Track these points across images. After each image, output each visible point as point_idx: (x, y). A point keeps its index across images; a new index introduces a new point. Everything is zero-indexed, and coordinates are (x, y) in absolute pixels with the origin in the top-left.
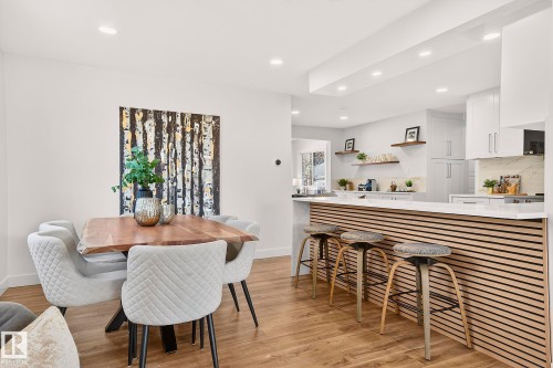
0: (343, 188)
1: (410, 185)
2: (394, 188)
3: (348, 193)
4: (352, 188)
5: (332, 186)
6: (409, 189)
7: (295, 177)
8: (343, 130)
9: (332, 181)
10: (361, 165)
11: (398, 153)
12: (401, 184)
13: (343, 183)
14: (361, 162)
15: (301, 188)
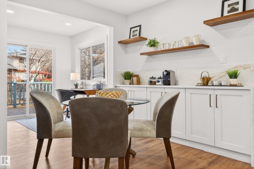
0: (128, 81)
1: (234, 75)
2: (206, 82)
6: (233, 81)
7: (73, 71)
8: (126, 16)
9: (115, 72)
10: (150, 54)
11: (209, 35)
12: (218, 73)
13: (128, 76)
14: (152, 49)
15: (79, 83)
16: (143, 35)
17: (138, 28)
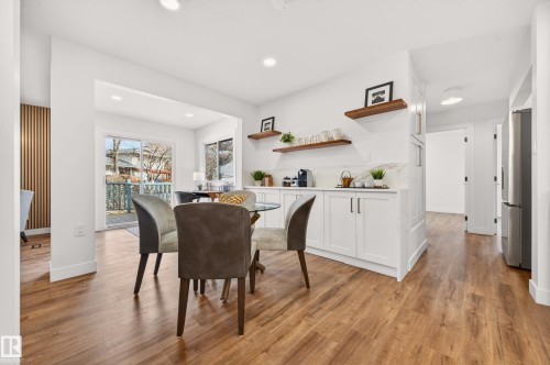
0: (259, 182)
1: (378, 176)
2: (347, 183)
3: (267, 190)
4: (271, 183)
5: (244, 182)
7: (197, 170)
8: (257, 106)
9: (244, 172)
10: (284, 151)
11: (350, 128)
12: (360, 173)
13: (259, 176)
14: (286, 145)
15: (204, 184)
16: (276, 129)
17: (271, 121)
